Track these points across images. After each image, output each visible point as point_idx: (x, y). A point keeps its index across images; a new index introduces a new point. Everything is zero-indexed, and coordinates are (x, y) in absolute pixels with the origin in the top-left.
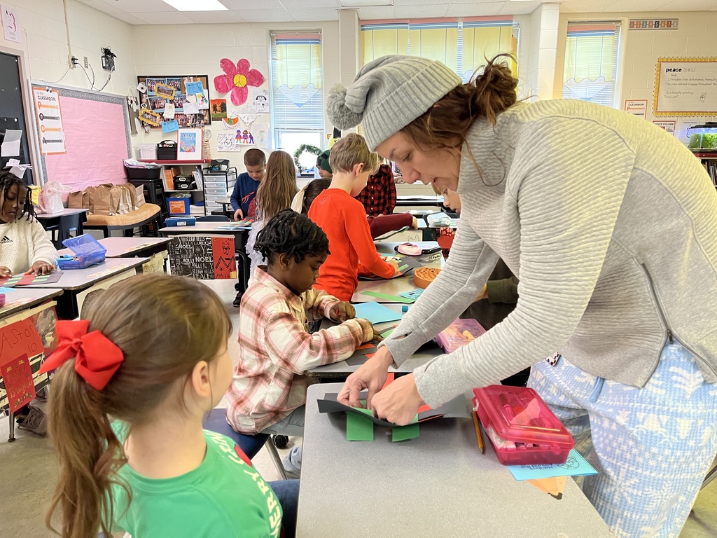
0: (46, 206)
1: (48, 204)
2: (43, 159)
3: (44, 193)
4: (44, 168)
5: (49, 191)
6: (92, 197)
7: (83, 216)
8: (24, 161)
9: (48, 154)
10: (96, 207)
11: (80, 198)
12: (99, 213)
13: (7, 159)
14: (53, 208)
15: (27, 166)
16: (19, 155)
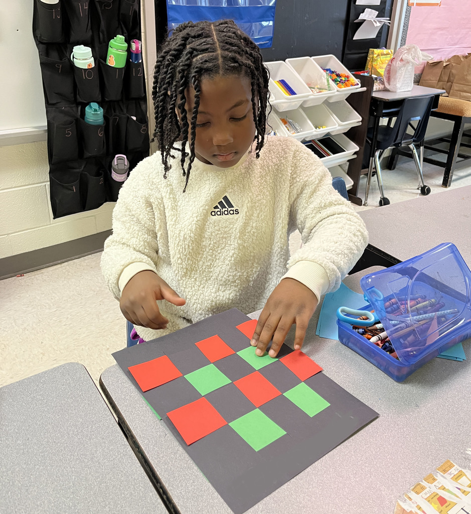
0: (392, 80)
1: (395, 79)
2: (408, 11)
3: (394, 63)
4: (406, 26)
5: (402, 60)
6: (454, 71)
7: (435, 100)
8: (384, 13)
9: (418, 4)
10: (456, 87)
11: (438, 71)
12: (456, 96)
13: (362, 9)
14: (398, 85)
15: (385, 20)
16: (379, 4)
